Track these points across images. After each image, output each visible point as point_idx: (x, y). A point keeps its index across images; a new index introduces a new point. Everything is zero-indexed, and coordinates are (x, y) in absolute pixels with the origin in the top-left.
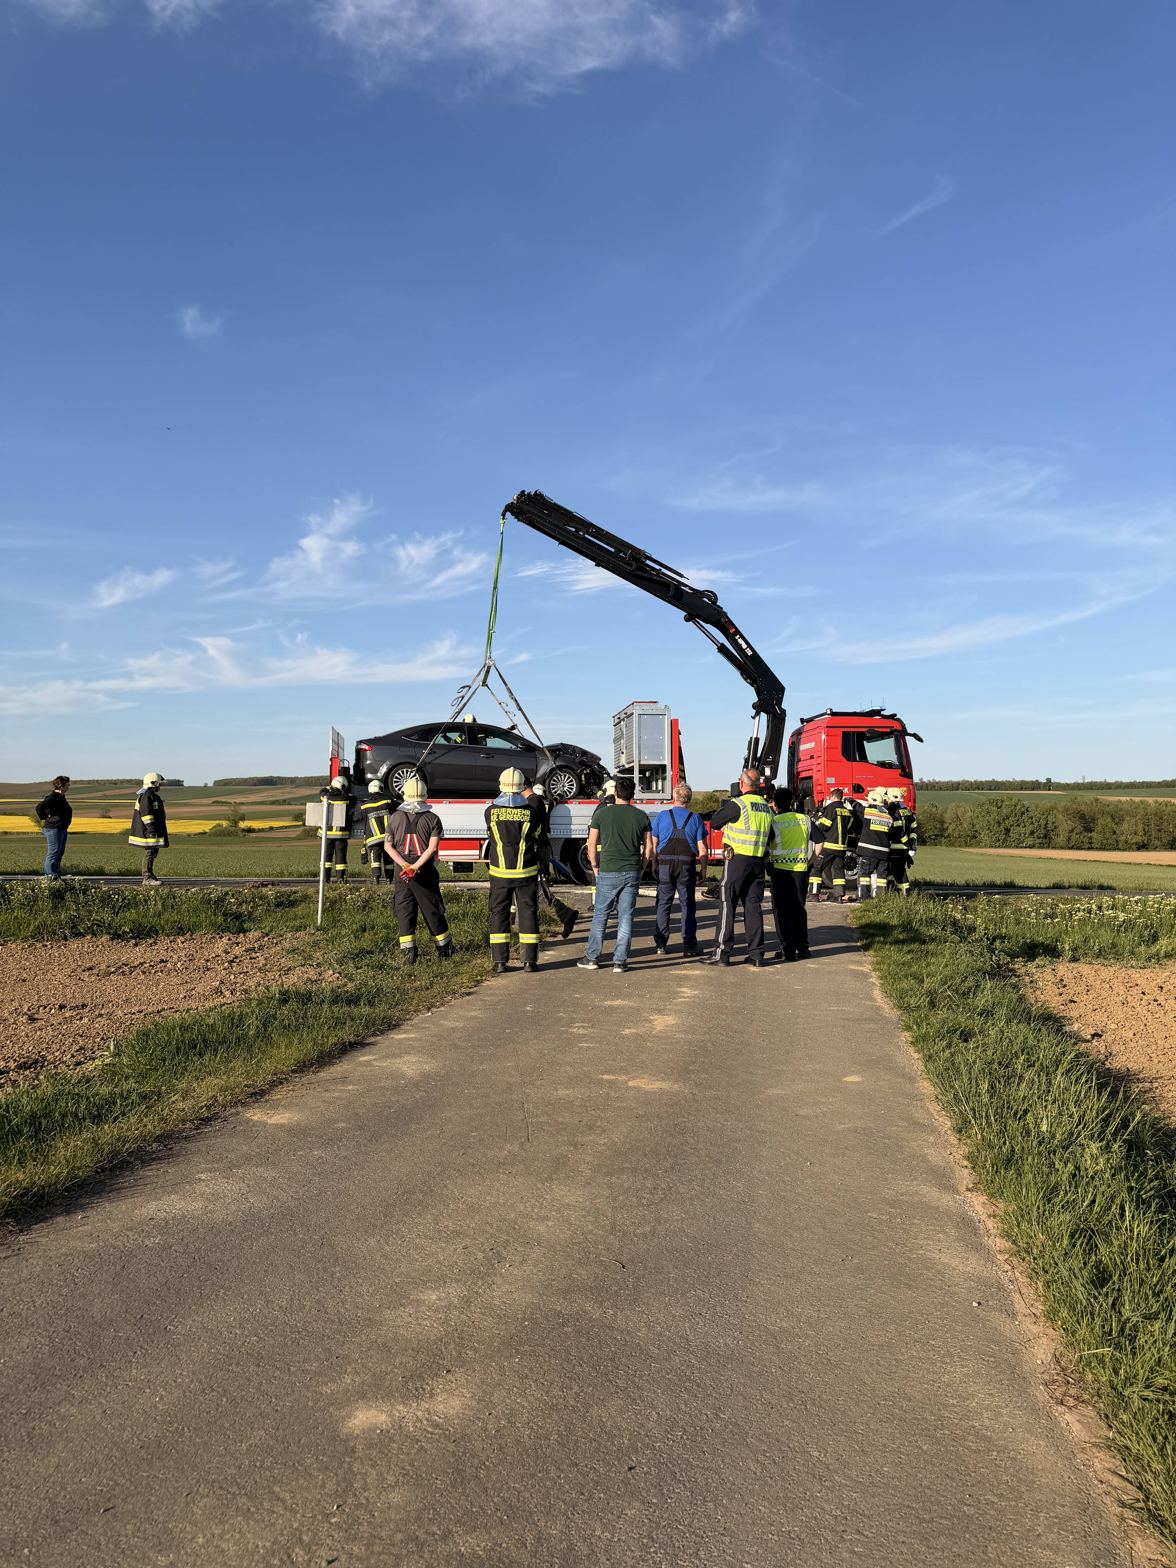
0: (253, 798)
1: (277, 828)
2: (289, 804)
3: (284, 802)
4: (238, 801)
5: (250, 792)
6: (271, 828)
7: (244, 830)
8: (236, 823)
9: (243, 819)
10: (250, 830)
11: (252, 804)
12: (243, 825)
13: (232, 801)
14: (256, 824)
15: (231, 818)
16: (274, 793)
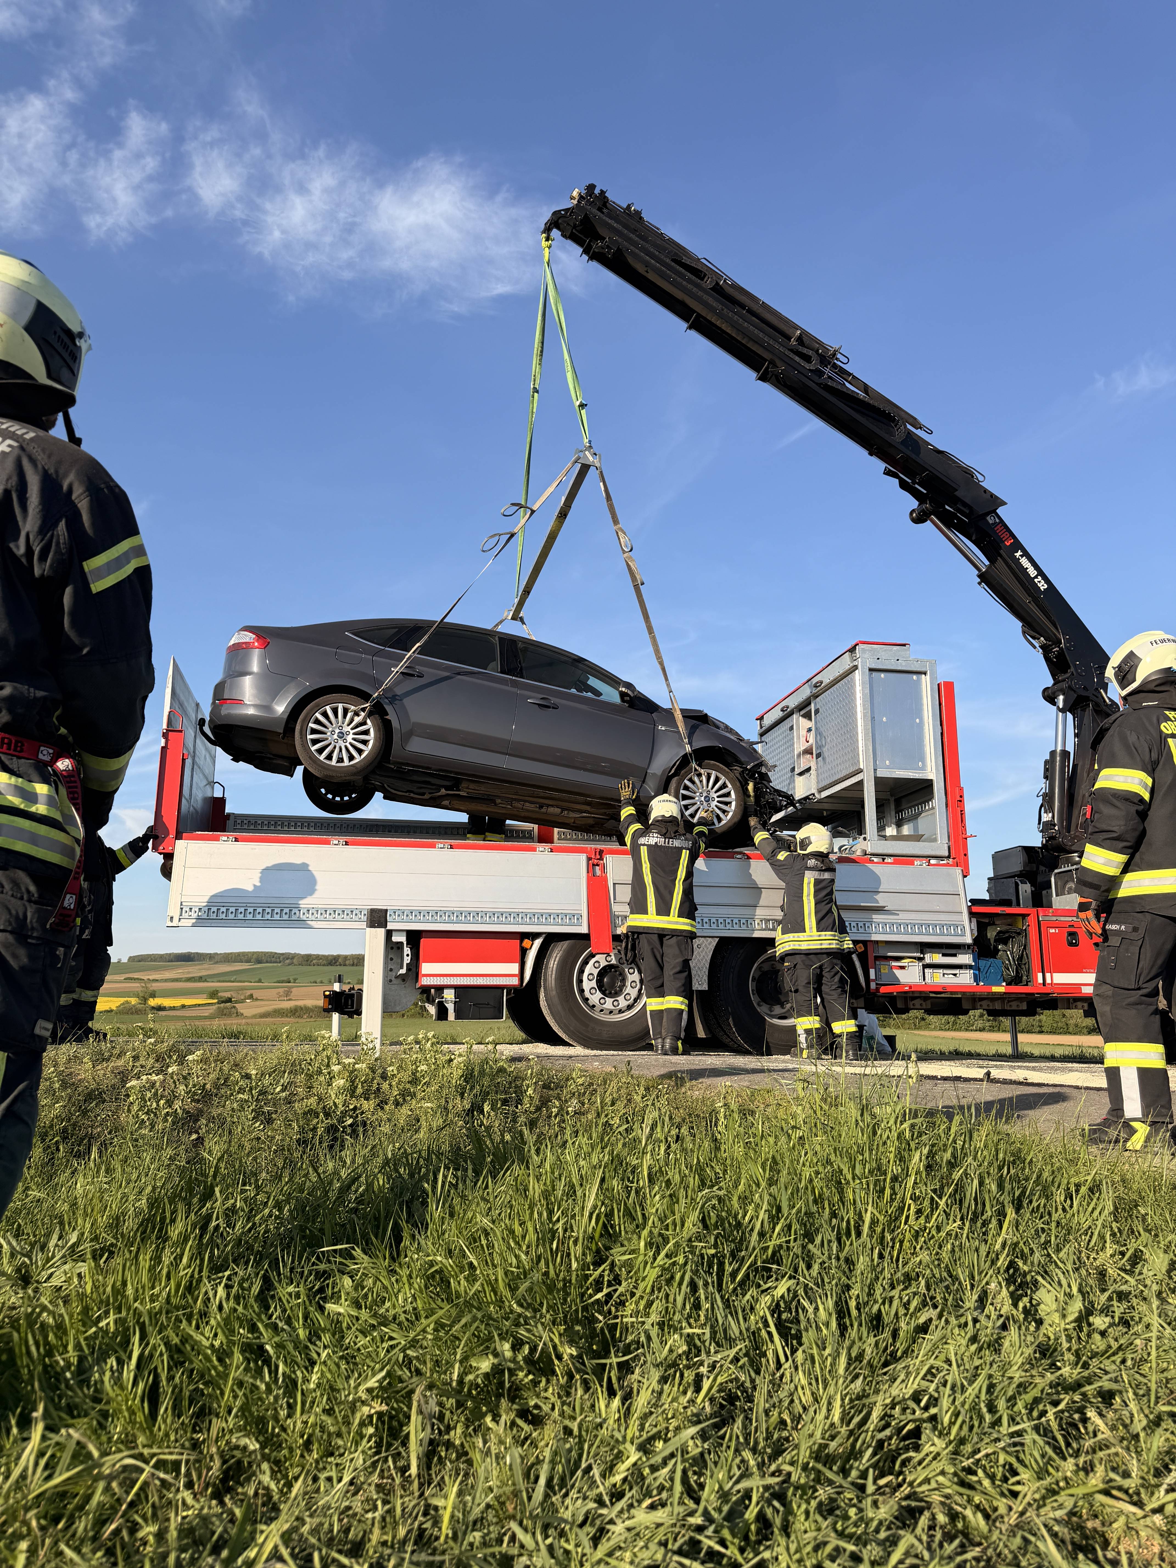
0: (168, 975)
1: (190, 1006)
2: (206, 981)
3: (201, 979)
4: (151, 978)
5: (165, 968)
6: (183, 1006)
7: (153, 1008)
8: (145, 1000)
9: (153, 995)
10: (160, 1008)
11: (166, 981)
12: (152, 1002)
13: (145, 978)
14: (167, 1002)
15: (141, 995)
16: (190, 969)
